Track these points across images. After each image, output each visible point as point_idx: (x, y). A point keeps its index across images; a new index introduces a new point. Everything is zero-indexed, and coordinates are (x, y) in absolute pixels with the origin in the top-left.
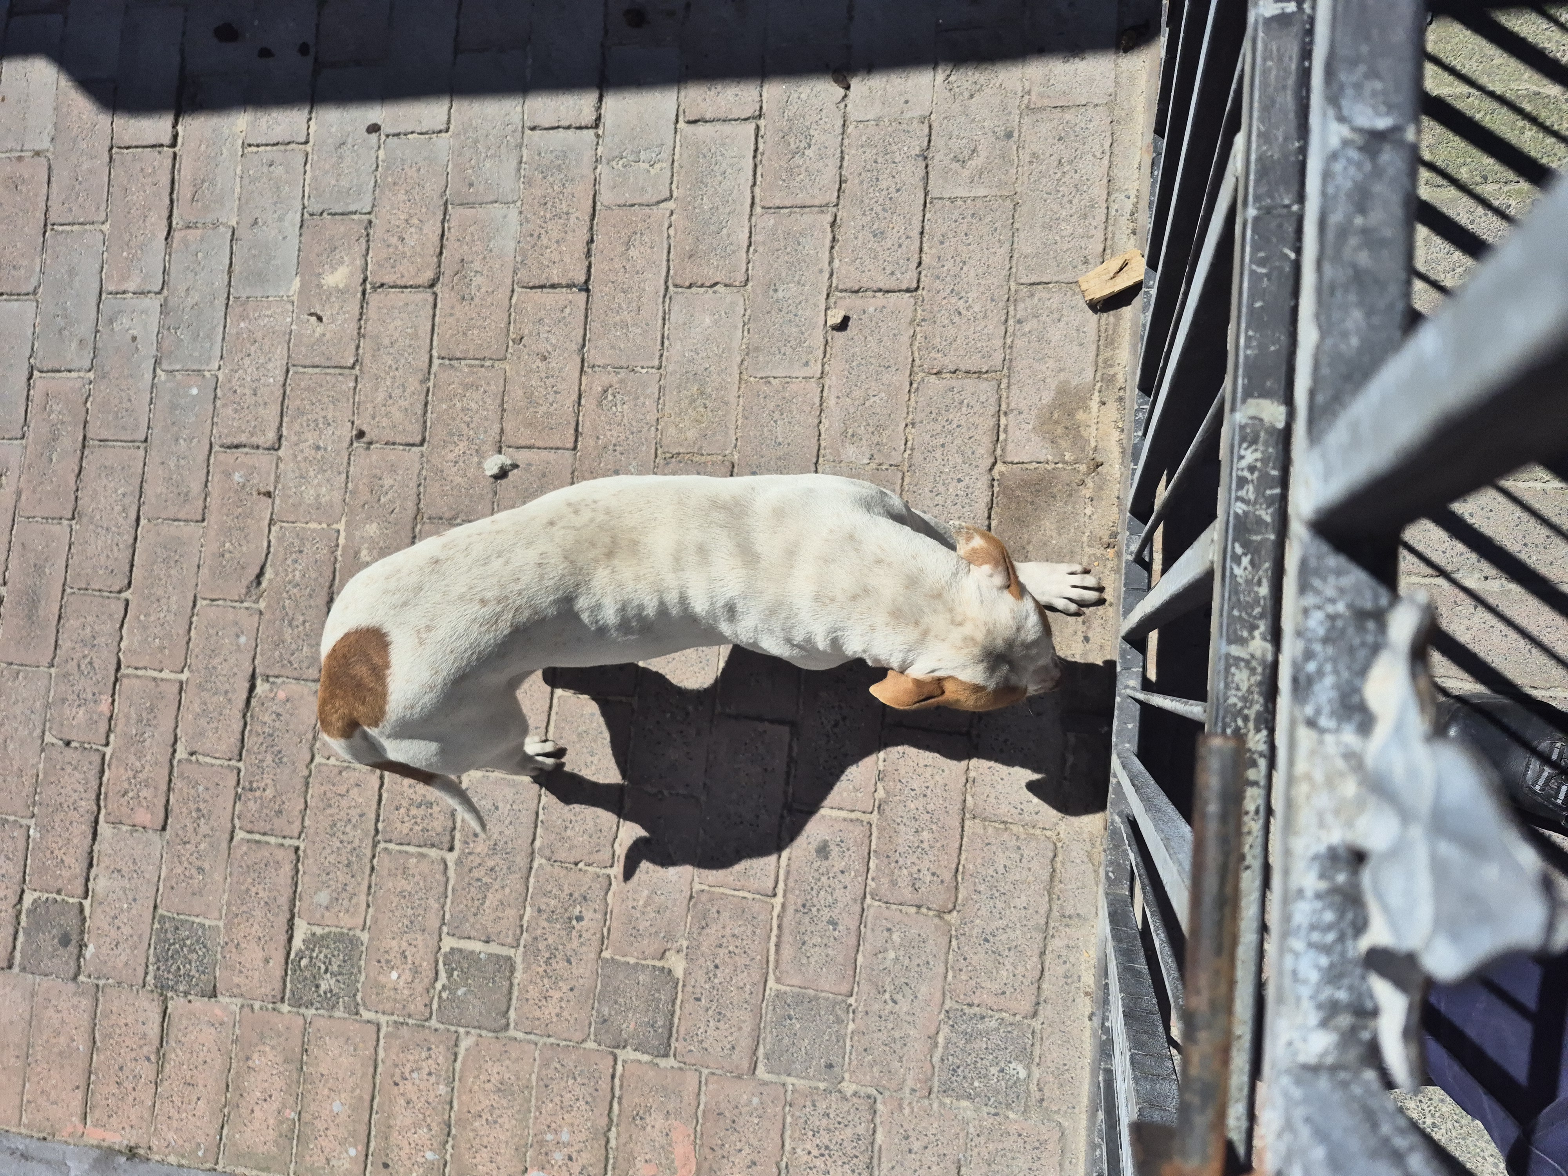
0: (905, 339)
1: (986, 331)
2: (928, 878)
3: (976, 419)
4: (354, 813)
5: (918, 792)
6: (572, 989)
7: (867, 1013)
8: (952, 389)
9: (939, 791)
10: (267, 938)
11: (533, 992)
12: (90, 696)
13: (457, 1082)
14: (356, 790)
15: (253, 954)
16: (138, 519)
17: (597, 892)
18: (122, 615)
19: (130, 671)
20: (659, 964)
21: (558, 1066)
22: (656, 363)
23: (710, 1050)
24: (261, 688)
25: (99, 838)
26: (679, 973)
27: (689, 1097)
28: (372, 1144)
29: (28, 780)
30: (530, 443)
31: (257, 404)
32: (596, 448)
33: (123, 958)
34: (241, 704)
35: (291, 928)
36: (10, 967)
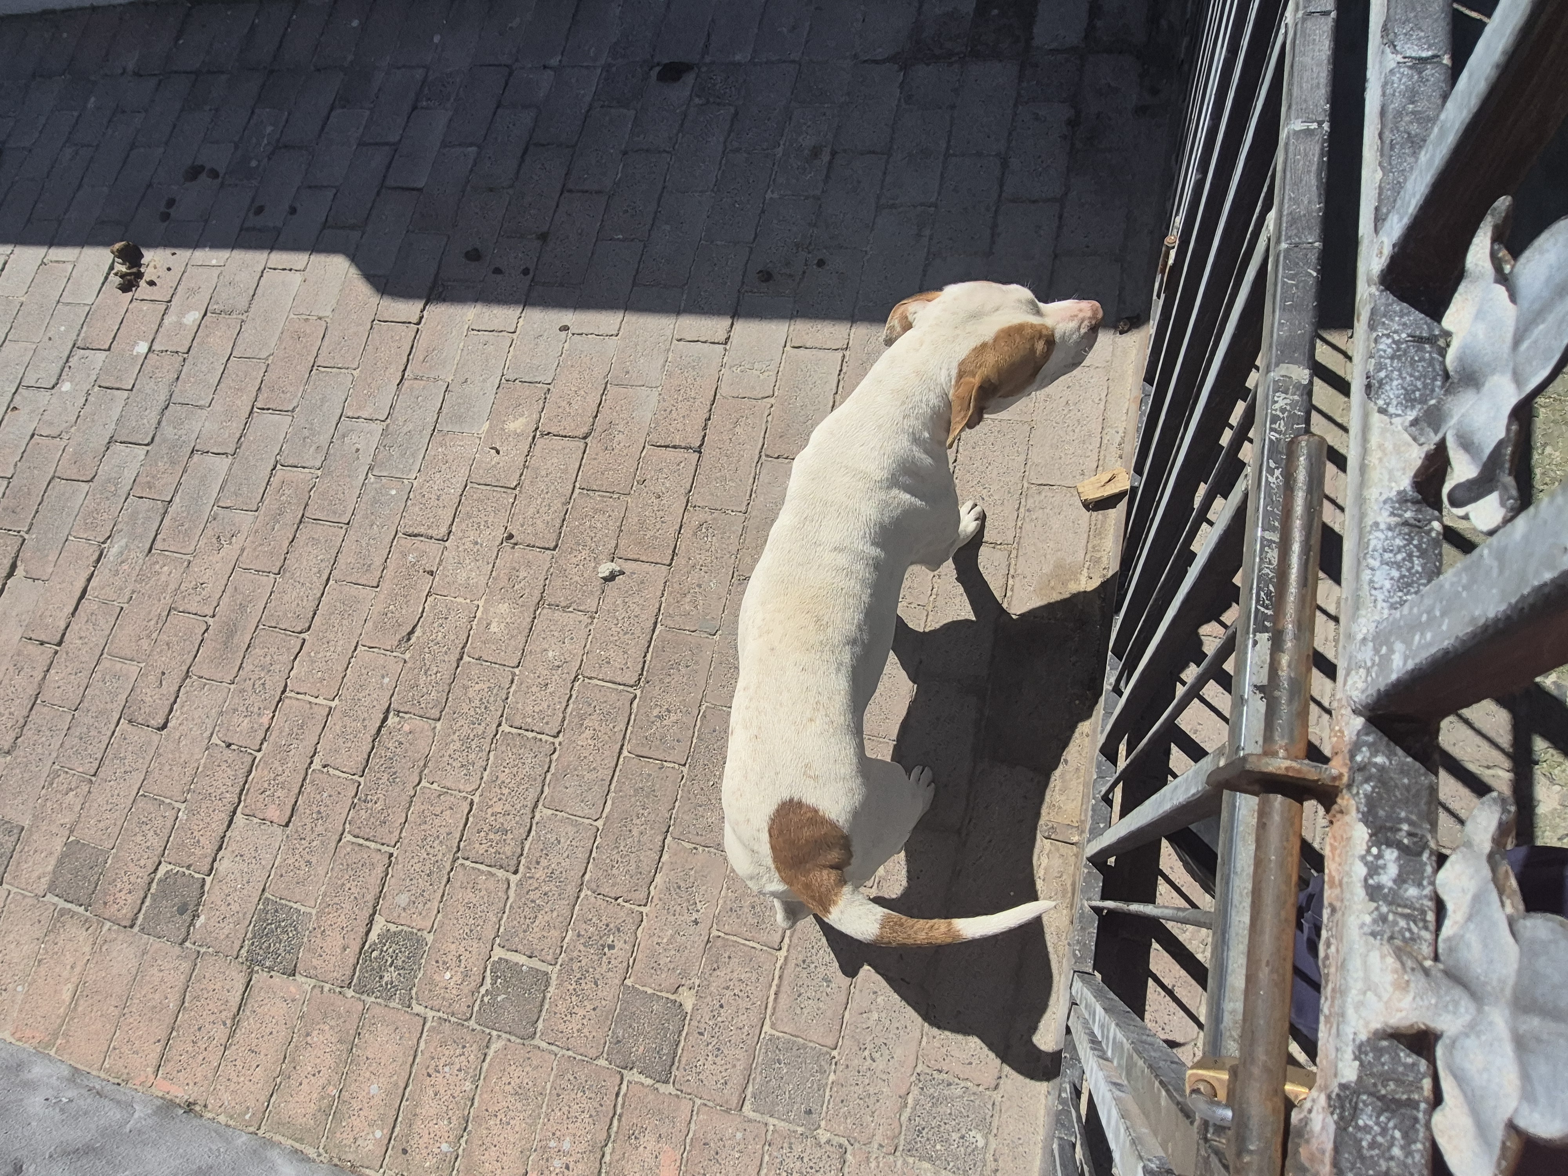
3: (989, 578)
4: (443, 830)
6: (594, 1009)
7: (847, 1066)
10: (349, 929)
11: (562, 1007)
12: (256, 710)
13: (481, 1082)
14: (448, 812)
15: (334, 941)
16: (328, 580)
17: (629, 926)
18: (297, 650)
19: (293, 694)
20: (672, 997)
21: (572, 1078)
22: (744, 509)
23: (705, 1082)
24: (392, 720)
25: (233, 826)
26: (688, 1007)
27: (681, 1124)
28: (397, 1130)
29: (189, 771)
30: (636, 557)
31: (438, 506)
32: (686, 566)
33: (226, 931)
34: (373, 731)
35: (371, 922)
36: (132, 927)
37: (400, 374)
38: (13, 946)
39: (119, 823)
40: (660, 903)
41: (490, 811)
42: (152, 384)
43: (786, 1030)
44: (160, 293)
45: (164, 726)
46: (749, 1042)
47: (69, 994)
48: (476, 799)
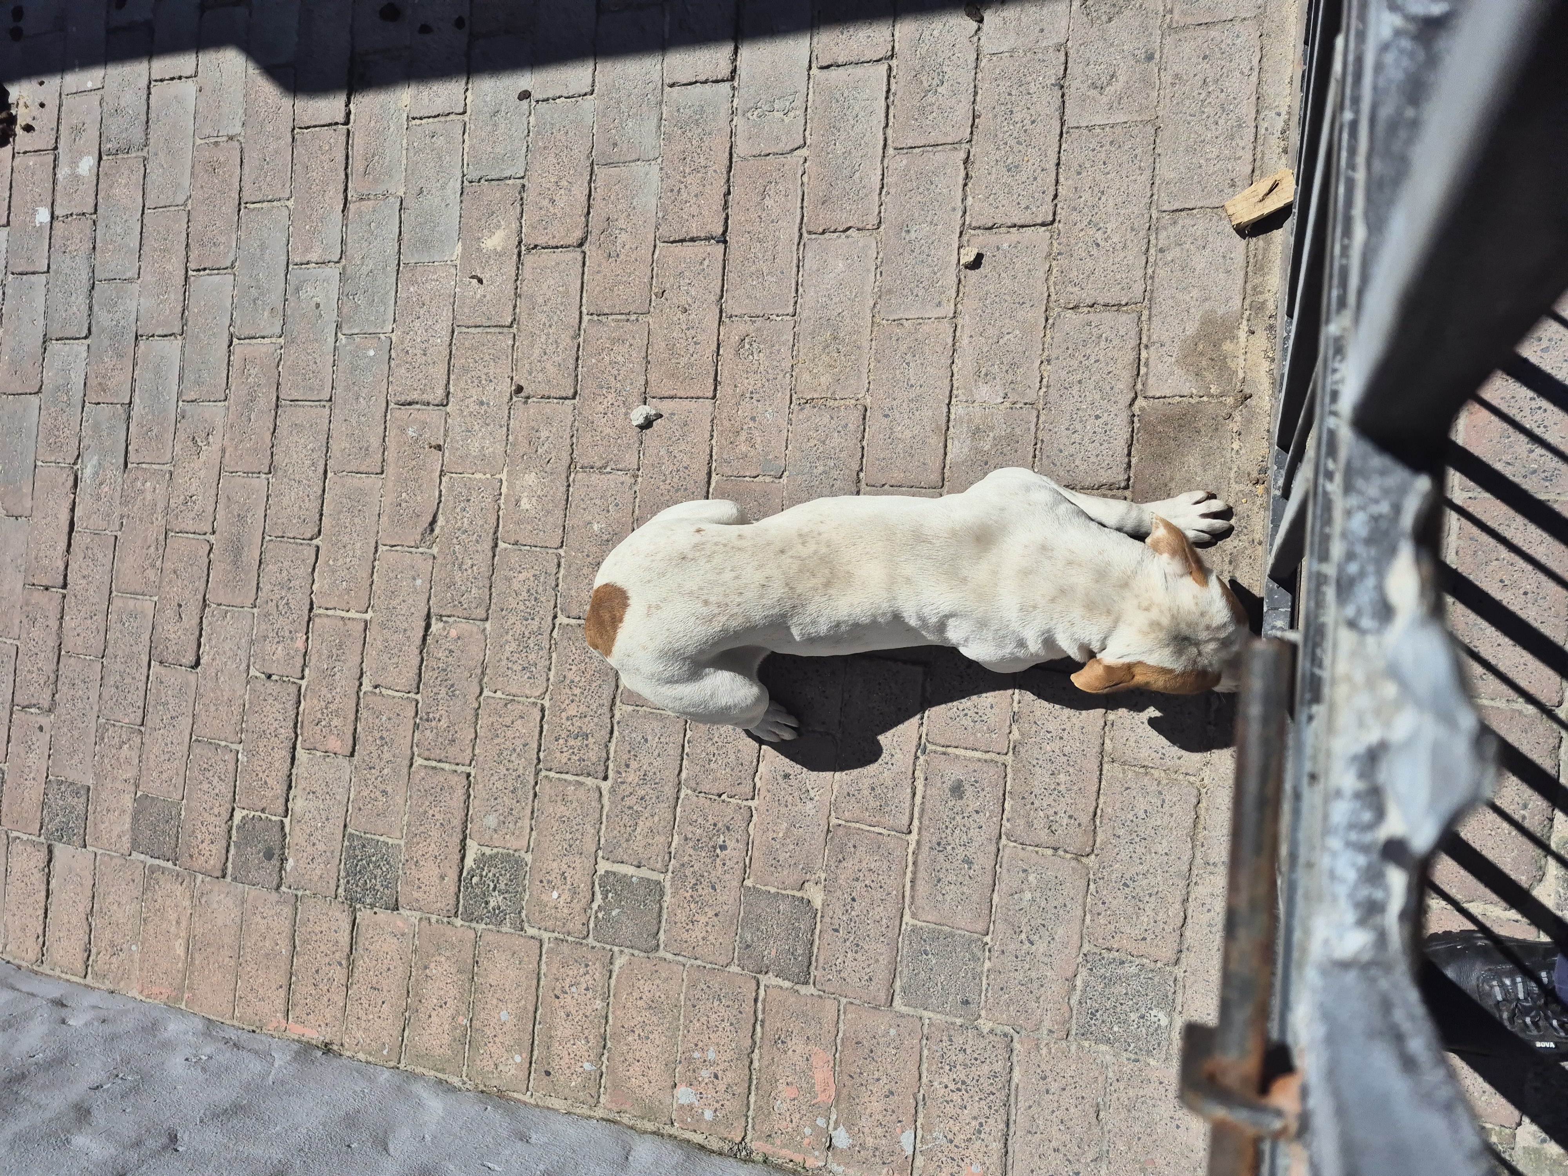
0: (1041, 274)
1: (1125, 262)
2: (1065, 821)
3: (1115, 353)
4: (519, 743)
5: (1054, 734)
6: (716, 915)
7: (1003, 952)
8: (1089, 324)
9: (1076, 734)
10: (443, 857)
11: (681, 916)
12: (287, 634)
13: (611, 998)
14: (519, 721)
15: (429, 871)
16: (326, 472)
17: (739, 823)
18: (314, 560)
19: (321, 611)
20: (799, 894)
21: (705, 987)
22: (791, 310)
23: (848, 980)
24: (436, 626)
25: (296, 763)
26: (818, 903)
27: (828, 1025)
28: (536, 1052)
29: (236, 710)
30: (672, 393)
31: (427, 364)
32: (734, 396)
33: (318, 872)
34: (418, 642)
35: (463, 847)
36: (224, 877)
37: (342, 196)
38: (115, 907)
39: (182, 773)
40: (769, 795)
41: (564, 715)
42: (68, 260)
43: (929, 918)
44: (41, 139)
45: (197, 663)
46: (890, 935)
47: (182, 948)
48: (547, 704)
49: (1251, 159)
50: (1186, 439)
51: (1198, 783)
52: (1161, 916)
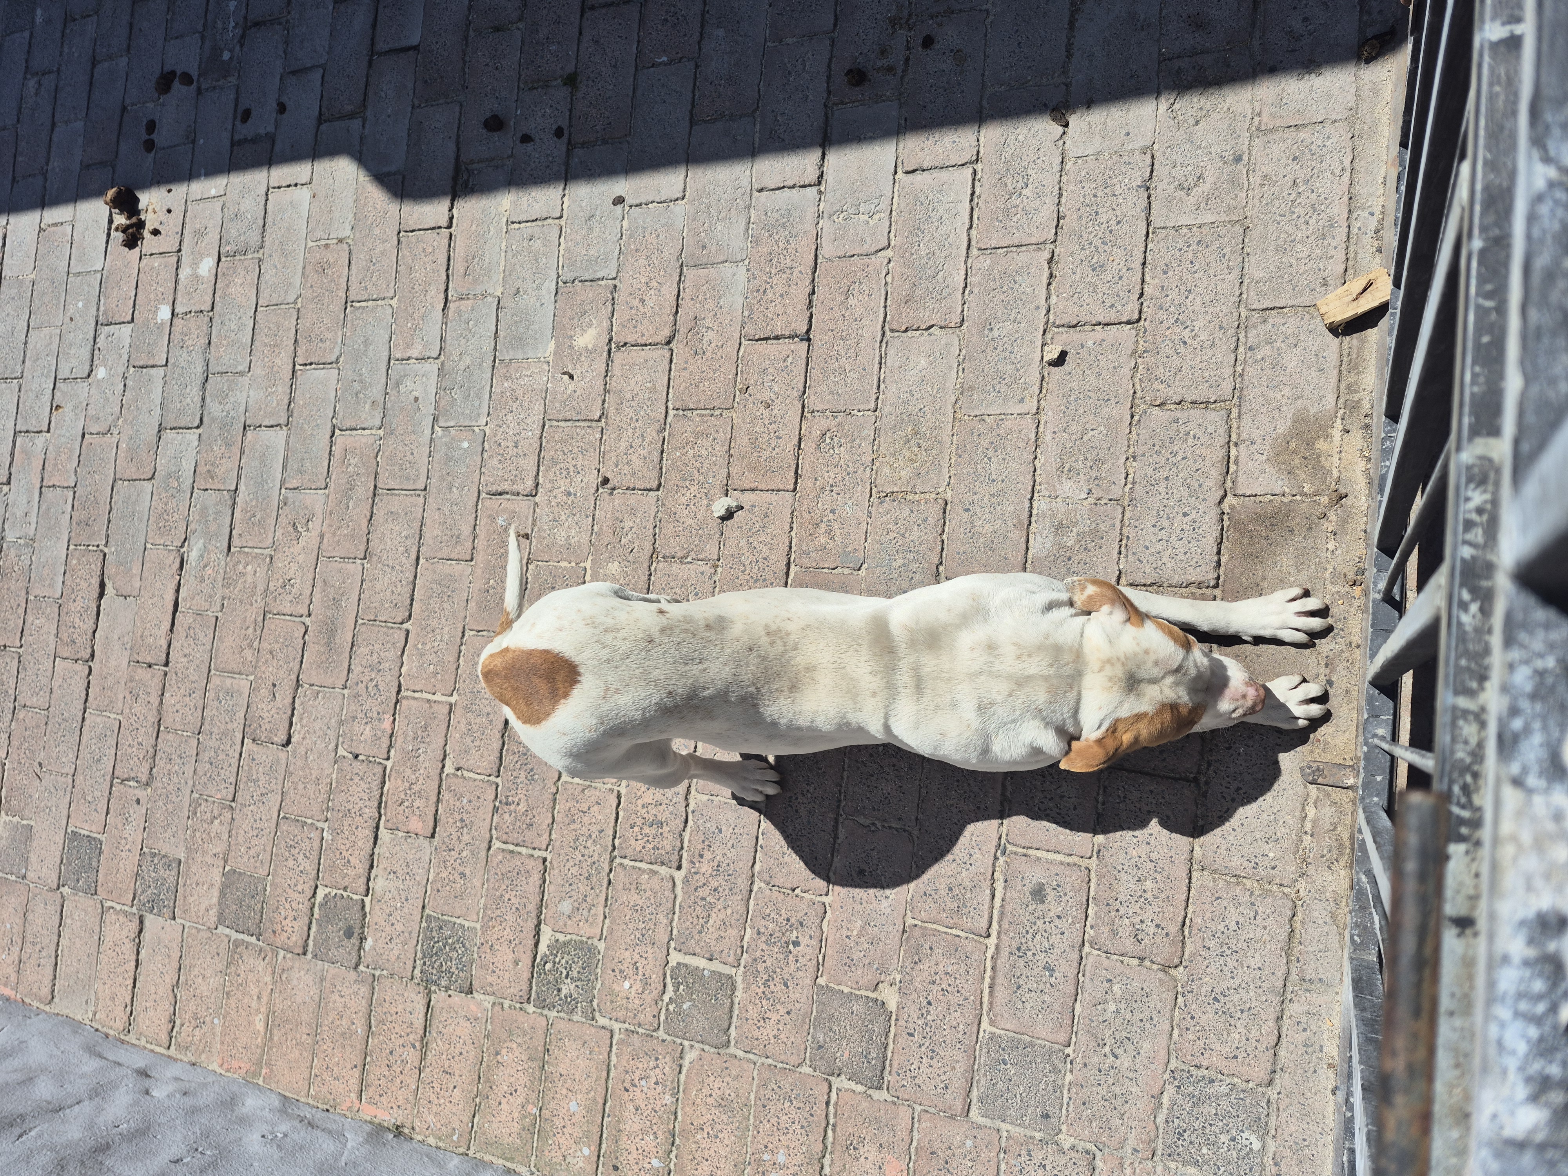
0: (1127, 371)
1: (1214, 360)
2: (1152, 930)
3: (1203, 451)
4: (595, 829)
5: (1141, 840)
6: (788, 1013)
7: (1085, 1065)
8: (1176, 421)
10: (517, 942)
11: (753, 1013)
12: (375, 715)
13: (681, 1094)
14: (596, 808)
15: (504, 956)
16: (418, 558)
17: (812, 920)
18: (403, 643)
19: (409, 693)
20: (872, 995)
21: (775, 1088)
22: (872, 406)
23: (923, 1087)
25: (379, 842)
26: (892, 1006)
27: (902, 1133)
28: (604, 1146)
29: (324, 788)
30: (753, 486)
31: (518, 455)
32: (814, 489)
33: (396, 952)
35: (538, 933)
36: (305, 954)
37: (442, 296)
38: (200, 980)
39: (269, 849)
41: (640, 803)
42: (185, 355)
43: (1008, 1027)
44: (167, 242)
45: (288, 742)
46: (966, 1042)
47: (262, 1024)
48: (623, 791)
49: (1344, 258)
50: (1279, 539)
51: (1293, 895)
52: (1254, 1033)
